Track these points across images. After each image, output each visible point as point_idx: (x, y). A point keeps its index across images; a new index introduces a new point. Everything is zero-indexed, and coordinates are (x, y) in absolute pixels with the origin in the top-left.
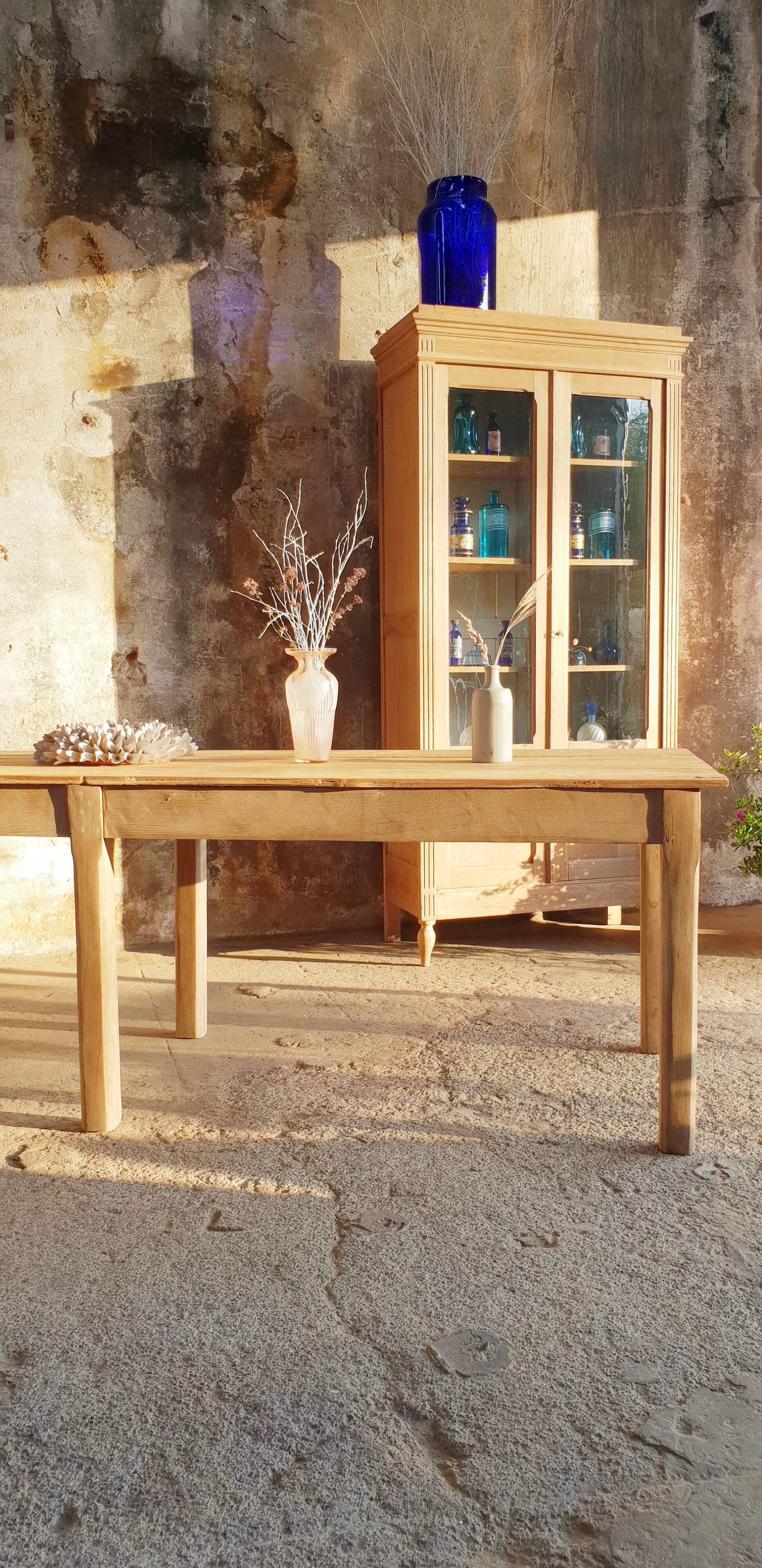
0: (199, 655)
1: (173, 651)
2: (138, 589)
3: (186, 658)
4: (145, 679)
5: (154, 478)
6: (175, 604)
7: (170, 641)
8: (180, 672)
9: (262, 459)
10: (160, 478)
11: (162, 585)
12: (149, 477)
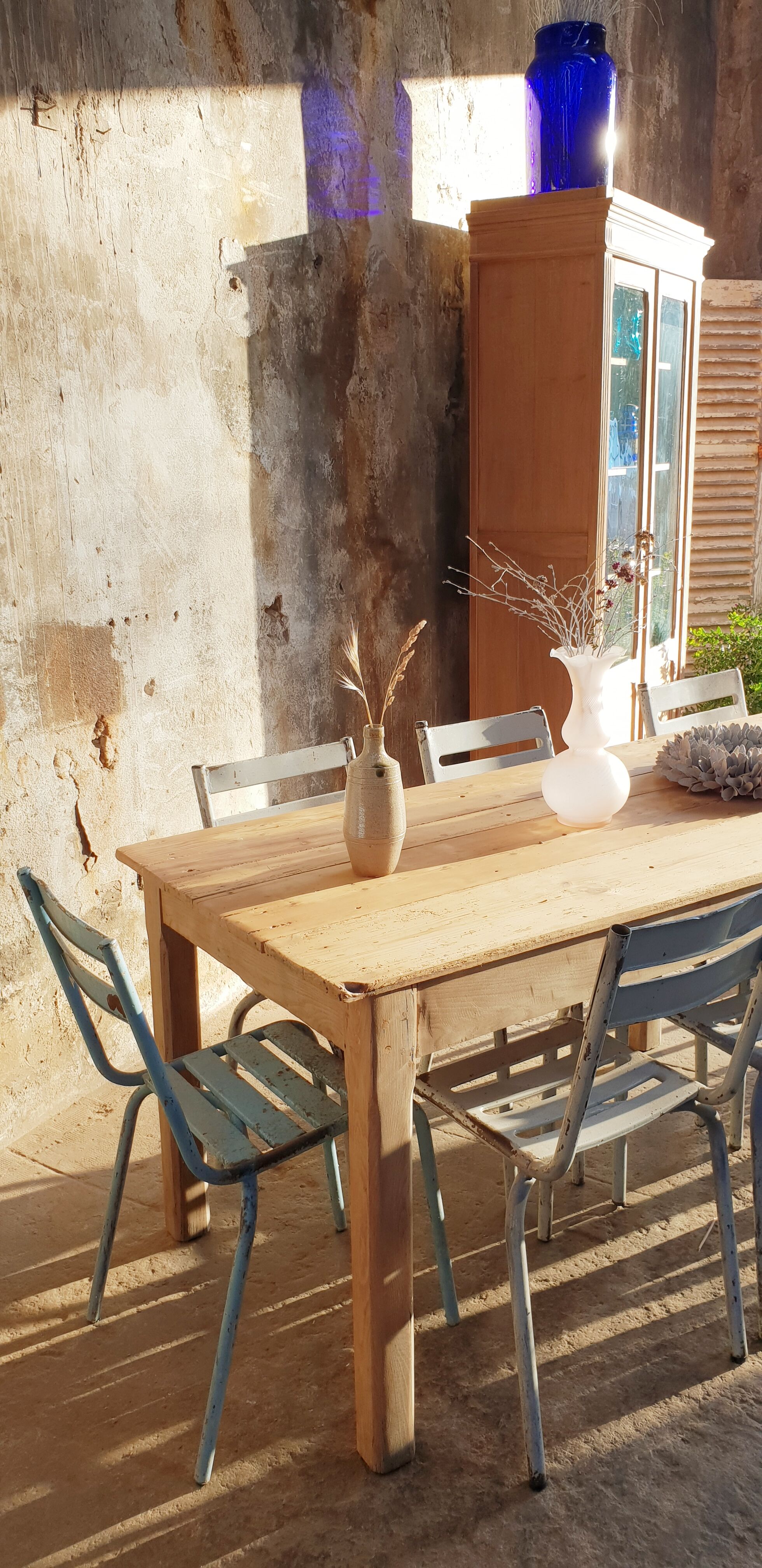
0: (327, 597)
1: (308, 594)
2: (280, 519)
3: (317, 601)
4: (286, 634)
5: (289, 366)
6: (308, 533)
7: (305, 582)
8: (313, 620)
9: (365, 340)
10: (292, 367)
11: (298, 510)
12: (284, 366)
